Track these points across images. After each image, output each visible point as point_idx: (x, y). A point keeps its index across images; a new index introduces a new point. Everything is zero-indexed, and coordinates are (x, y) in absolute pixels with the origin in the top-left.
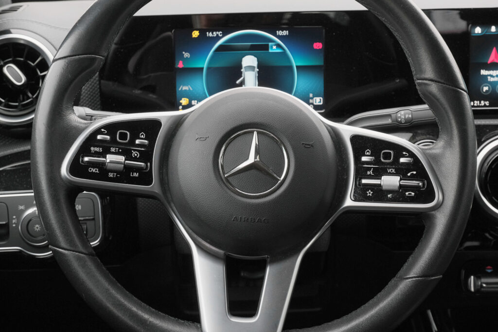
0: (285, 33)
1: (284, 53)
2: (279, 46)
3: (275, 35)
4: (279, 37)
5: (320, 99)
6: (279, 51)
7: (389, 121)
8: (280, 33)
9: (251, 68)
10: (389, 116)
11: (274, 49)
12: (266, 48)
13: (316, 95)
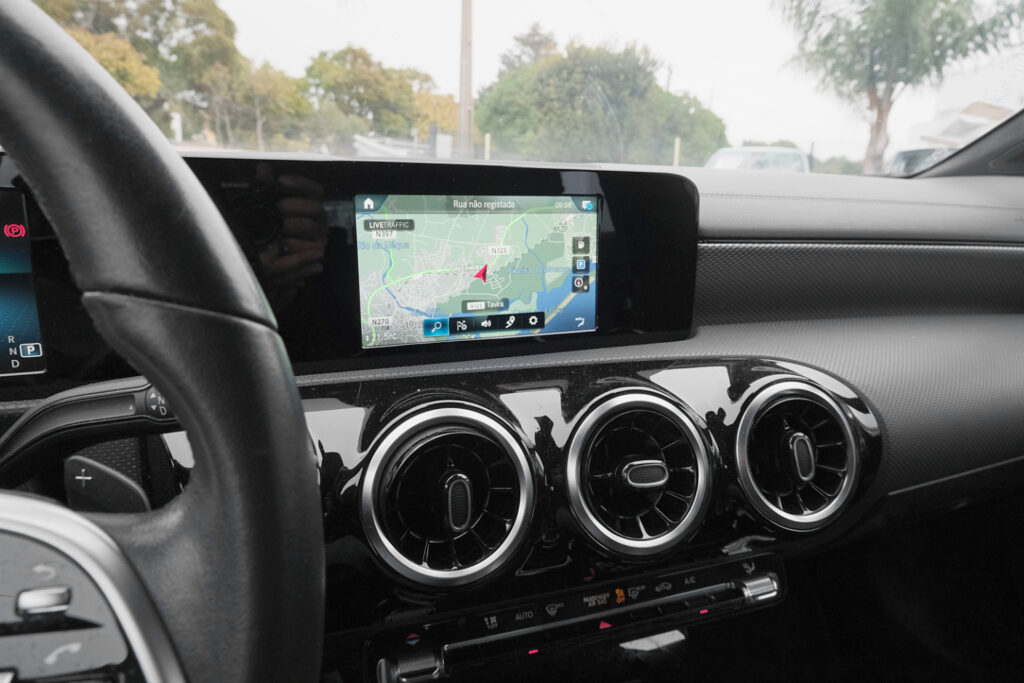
5: (37, 347)
13: (21, 341)
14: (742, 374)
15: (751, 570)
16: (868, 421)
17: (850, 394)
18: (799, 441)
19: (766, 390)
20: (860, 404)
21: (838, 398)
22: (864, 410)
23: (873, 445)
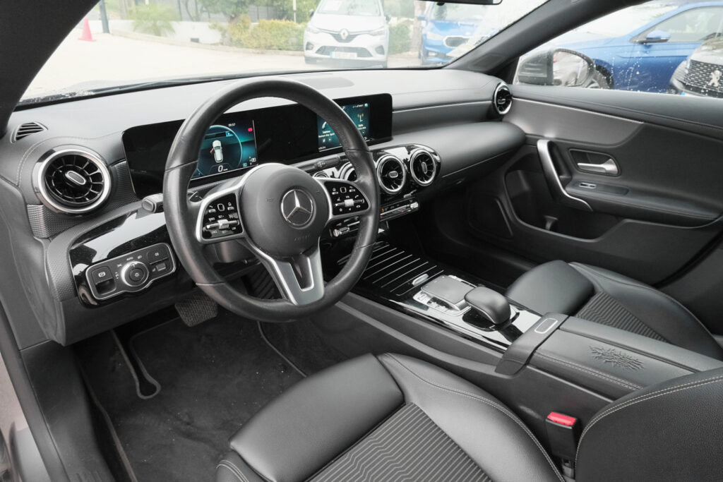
0: (234, 125)
1: (234, 136)
2: (231, 133)
3: (228, 126)
4: (230, 127)
5: (255, 159)
6: (231, 135)
7: (313, 167)
8: (230, 125)
9: (218, 147)
10: (312, 165)
11: (229, 135)
12: (224, 134)
13: (252, 157)
14: (409, 148)
15: (411, 201)
16: (437, 158)
17: (432, 151)
18: (424, 165)
19: (415, 153)
20: (435, 154)
21: (431, 153)
22: (436, 155)
23: (439, 164)
